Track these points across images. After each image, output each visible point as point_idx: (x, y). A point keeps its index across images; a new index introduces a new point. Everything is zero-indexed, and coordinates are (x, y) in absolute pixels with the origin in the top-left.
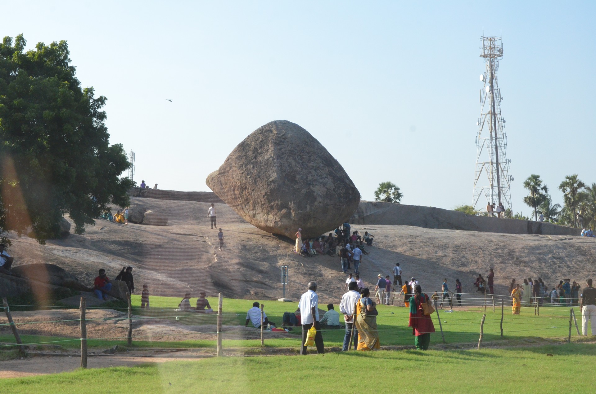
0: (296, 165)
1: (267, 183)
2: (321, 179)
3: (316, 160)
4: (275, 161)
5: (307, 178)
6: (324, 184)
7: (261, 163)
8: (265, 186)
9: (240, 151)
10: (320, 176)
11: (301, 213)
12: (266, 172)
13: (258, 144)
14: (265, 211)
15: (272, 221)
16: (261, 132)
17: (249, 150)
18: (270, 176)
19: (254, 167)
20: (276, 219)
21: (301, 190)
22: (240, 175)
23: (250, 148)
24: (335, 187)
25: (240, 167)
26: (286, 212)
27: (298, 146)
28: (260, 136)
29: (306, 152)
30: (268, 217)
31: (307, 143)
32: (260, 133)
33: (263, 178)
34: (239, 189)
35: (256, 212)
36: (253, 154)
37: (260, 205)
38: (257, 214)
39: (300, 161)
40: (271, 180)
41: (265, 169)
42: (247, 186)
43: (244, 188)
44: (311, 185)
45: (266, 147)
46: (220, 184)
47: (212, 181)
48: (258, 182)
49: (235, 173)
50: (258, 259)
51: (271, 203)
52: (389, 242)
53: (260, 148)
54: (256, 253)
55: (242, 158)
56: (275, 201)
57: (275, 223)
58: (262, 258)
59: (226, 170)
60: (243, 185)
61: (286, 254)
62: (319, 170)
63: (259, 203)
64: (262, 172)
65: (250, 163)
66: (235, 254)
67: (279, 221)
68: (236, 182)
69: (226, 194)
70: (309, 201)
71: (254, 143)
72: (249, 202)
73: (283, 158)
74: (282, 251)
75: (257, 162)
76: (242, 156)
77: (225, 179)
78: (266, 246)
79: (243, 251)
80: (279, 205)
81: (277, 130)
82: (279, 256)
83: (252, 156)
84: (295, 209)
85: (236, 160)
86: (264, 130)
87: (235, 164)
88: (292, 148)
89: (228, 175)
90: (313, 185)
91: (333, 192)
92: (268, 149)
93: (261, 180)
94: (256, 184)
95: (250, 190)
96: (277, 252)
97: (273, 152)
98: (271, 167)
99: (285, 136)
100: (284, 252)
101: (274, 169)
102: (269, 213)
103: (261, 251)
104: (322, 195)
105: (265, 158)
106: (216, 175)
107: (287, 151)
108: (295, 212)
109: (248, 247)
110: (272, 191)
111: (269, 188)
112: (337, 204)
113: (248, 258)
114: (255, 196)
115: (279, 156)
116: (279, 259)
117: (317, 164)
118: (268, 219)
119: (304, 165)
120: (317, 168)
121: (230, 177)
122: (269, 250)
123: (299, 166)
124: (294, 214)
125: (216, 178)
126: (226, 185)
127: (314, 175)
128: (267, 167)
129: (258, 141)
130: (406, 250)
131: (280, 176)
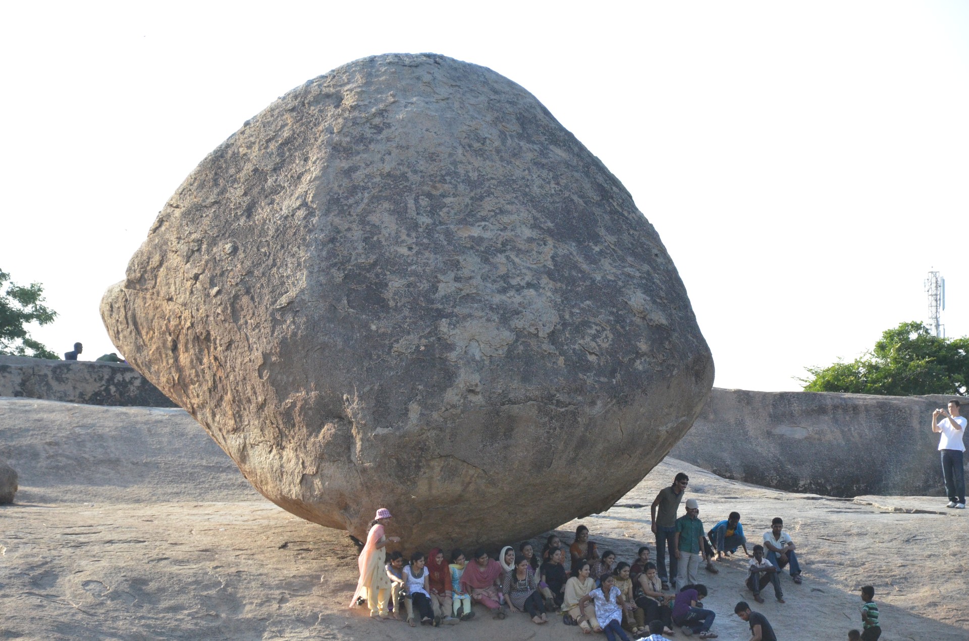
0: (397, 236)
1: (272, 314)
2: (504, 291)
3: (502, 212)
4: (315, 220)
5: (434, 288)
6: (506, 315)
7: (263, 232)
8: (266, 329)
9: (202, 186)
10: (505, 278)
11: (384, 439)
12: (275, 270)
13: (271, 155)
14: (270, 433)
15: (292, 473)
16: (296, 103)
17: (235, 181)
18: (283, 283)
19: (235, 250)
20: (304, 467)
21: (397, 341)
22: (189, 283)
23: (239, 171)
24: (565, 325)
25: (193, 252)
26: (335, 436)
27: (432, 157)
28: (289, 118)
29: (468, 181)
30: (281, 457)
31: (476, 145)
32: (293, 110)
33: (261, 296)
34: (190, 346)
35: (245, 438)
36: (245, 194)
37: (253, 407)
38: (249, 447)
39: (425, 220)
40: (284, 300)
41: (271, 258)
42: (212, 332)
43: (203, 341)
44: (444, 320)
45: (297, 166)
46: (132, 327)
47: (111, 315)
48: (242, 313)
49: (175, 277)
50: (161, 634)
51: (284, 399)
52: (900, 562)
53: (275, 170)
54: (175, 609)
55: (202, 216)
56: (298, 391)
57: (304, 482)
58: (179, 633)
59: (149, 268)
60: (199, 329)
61: (315, 613)
62: (508, 253)
63: (249, 401)
64: (261, 270)
65: (227, 235)
66: (55, 613)
67: (314, 475)
68: (180, 317)
69: (154, 368)
70: (420, 387)
71: (260, 150)
72: (221, 399)
73: (350, 206)
74: (311, 601)
75: (251, 229)
76: (205, 206)
77: (147, 305)
78: (254, 580)
79: (109, 602)
80: (310, 409)
81: (362, 92)
82: (274, 624)
83: (240, 203)
84: (363, 422)
85: (184, 223)
86: (310, 97)
87: (179, 238)
88: (401, 167)
89: (154, 287)
90: (455, 318)
91: (547, 347)
92: (302, 174)
93: (251, 305)
94: (236, 320)
95: (221, 345)
96: (280, 608)
97: (317, 182)
98: (295, 249)
99: (383, 116)
100: (314, 605)
101: (302, 254)
102: (284, 444)
103: (206, 601)
104: (485, 358)
105: (281, 209)
106: (122, 291)
107: (375, 180)
108: (365, 433)
109: (152, 586)
110: (286, 347)
111: (276, 334)
112: (561, 399)
113: (102, 633)
114: (237, 370)
115: (338, 199)
116: (266, 635)
117: (505, 228)
118: (282, 466)
119: (437, 235)
120: (499, 245)
121: (162, 294)
122: (250, 598)
123: (410, 241)
124: (362, 445)
125: (120, 303)
126: (151, 328)
127: (471, 278)
128: (279, 247)
129: (273, 142)
130: (944, 598)
131: (321, 285)
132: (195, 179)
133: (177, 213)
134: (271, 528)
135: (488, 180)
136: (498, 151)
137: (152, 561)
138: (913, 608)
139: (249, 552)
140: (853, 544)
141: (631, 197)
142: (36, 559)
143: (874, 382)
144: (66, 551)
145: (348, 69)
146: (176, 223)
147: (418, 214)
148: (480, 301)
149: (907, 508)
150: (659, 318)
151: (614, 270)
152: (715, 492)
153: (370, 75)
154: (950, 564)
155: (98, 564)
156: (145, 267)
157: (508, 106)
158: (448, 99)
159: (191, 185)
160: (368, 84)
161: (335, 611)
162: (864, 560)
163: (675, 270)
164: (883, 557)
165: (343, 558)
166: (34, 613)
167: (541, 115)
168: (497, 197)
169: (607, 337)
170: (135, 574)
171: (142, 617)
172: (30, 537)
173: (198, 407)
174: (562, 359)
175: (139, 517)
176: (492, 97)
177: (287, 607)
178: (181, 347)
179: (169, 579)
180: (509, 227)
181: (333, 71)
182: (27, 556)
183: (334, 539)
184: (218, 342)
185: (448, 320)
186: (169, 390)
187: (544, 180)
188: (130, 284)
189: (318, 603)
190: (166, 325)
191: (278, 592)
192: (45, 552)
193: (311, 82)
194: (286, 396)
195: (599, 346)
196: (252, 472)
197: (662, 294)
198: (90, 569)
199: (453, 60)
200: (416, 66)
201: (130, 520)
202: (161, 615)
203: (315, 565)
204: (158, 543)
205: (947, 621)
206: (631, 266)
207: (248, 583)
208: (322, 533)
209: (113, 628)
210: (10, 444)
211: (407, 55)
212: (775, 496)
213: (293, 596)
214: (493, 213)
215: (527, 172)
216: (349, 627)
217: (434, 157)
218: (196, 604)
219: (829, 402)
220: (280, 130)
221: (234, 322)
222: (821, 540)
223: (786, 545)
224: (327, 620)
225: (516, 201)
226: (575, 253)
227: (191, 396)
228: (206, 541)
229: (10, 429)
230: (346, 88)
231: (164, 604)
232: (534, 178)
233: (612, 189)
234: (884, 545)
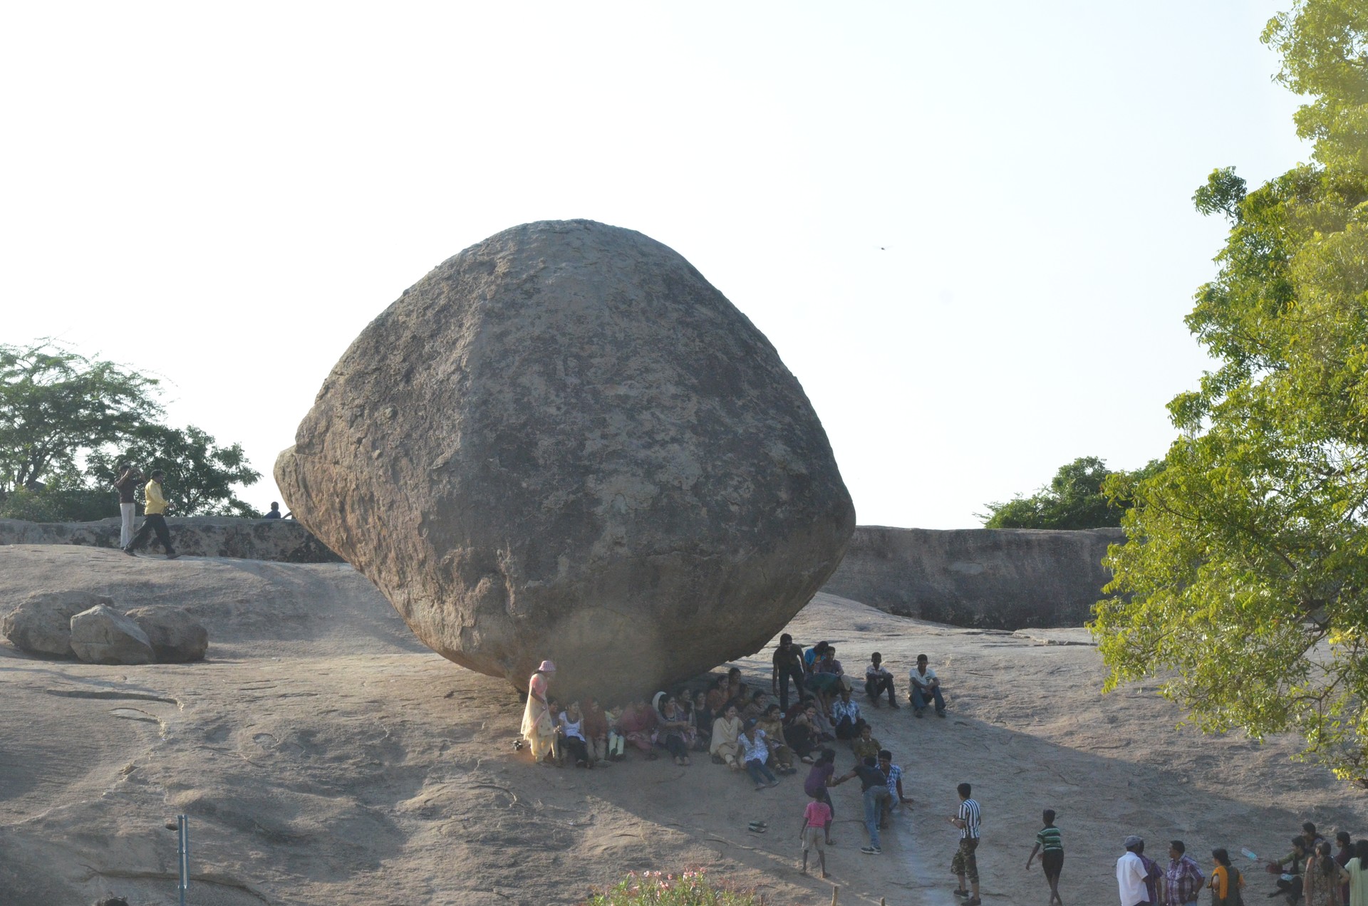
0: (547, 397)
1: (430, 475)
3: (647, 370)
4: (468, 384)
5: (582, 446)
6: (650, 469)
7: (421, 396)
8: (424, 489)
9: (364, 354)
11: (535, 591)
12: (431, 432)
13: (428, 323)
14: (431, 589)
15: (453, 626)
16: (452, 271)
17: (395, 348)
18: (439, 445)
19: (395, 414)
20: (463, 620)
21: (547, 498)
22: (353, 447)
23: (398, 338)
25: (356, 417)
26: (490, 590)
27: (580, 320)
28: (445, 287)
29: (615, 342)
30: (442, 611)
31: (623, 307)
32: (448, 279)
33: (419, 458)
34: (356, 506)
35: (409, 594)
36: (404, 360)
37: (415, 563)
38: (413, 602)
39: (573, 380)
40: (440, 461)
41: (428, 421)
42: (375, 494)
43: (367, 502)
44: (591, 476)
45: (452, 333)
46: (302, 490)
47: (284, 479)
48: (402, 474)
49: (341, 442)
50: (326, 783)
51: (443, 556)
52: (1042, 693)
53: (431, 337)
54: (340, 759)
55: (364, 383)
56: (455, 547)
57: (464, 634)
58: (343, 782)
59: (316, 433)
60: (363, 490)
61: (474, 759)
62: (652, 410)
63: (411, 558)
64: (419, 433)
65: (387, 400)
66: (226, 766)
67: (472, 627)
68: (346, 479)
69: (324, 528)
70: (569, 541)
71: (418, 318)
72: (386, 556)
73: (502, 369)
74: (472, 748)
75: (410, 394)
76: (367, 373)
77: (316, 468)
78: (417, 729)
79: (278, 754)
80: (466, 564)
81: (515, 259)
82: (435, 771)
83: (399, 369)
84: (516, 576)
85: (348, 389)
86: (465, 266)
87: (344, 404)
88: (550, 330)
89: (321, 452)
90: (601, 474)
91: (690, 499)
92: (457, 340)
93: (410, 466)
94: (396, 481)
95: (384, 505)
96: (441, 755)
97: (471, 347)
98: (450, 412)
99: (534, 282)
100: (474, 752)
101: (456, 416)
102: (444, 598)
103: (370, 750)
104: (630, 511)
105: (437, 374)
106: (292, 455)
107: (525, 344)
108: (517, 587)
109: (320, 737)
110: (443, 505)
111: (433, 494)
112: (704, 548)
113: (270, 784)
114: (399, 528)
115: (490, 363)
116: (427, 781)
117: (651, 386)
118: (443, 619)
119: (584, 395)
120: (645, 403)
121: (329, 458)
122: (413, 746)
123: (558, 401)
124: (515, 598)
125: (292, 468)
126: (320, 491)
127: (616, 435)
128: (435, 411)
129: (430, 310)
130: (1081, 727)
131: (474, 446)
132: (358, 347)
133: (342, 380)
134: (440, 678)
135: (634, 340)
136: (644, 312)
137: (322, 713)
138: (1050, 737)
139: (415, 702)
140: (999, 677)
141: (776, 351)
142: (211, 714)
143: (1050, 517)
144: (240, 706)
145: (502, 238)
146: (341, 390)
147: (566, 375)
148: (626, 457)
149: (1060, 640)
150: (800, 468)
151: (756, 423)
152: (880, 630)
153: (522, 242)
154: (1091, 693)
155: (269, 718)
156: (313, 433)
157: (655, 268)
158: (596, 263)
159: (354, 353)
160: (520, 251)
161: (494, 757)
162: (1008, 693)
163: (817, 422)
164: (1026, 689)
165: (505, 705)
166: (205, 767)
167: (687, 276)
168: (643, 357)
169: (748, 488)
170: (304, 726)
171: (309, 768)
172: (208, 693)
173: (366, 564)
174: (704, 510)
175: (316, 670)
176: (640, 260)
177: (447, 754)
178: (348, 508)
179: (336, 730)
180: (654, 385)
181: (487, 240)
182: (202, 712)
183: (497, 687)
184: (381, 502)
185: (595, 476)
186: (339, 549)
187: (688, 338)
188: (300, 448)
189: (478, 750)
190: (334, 487)
191: (440, 740)
192: (220, 707)
193: (466, 251)
194: (444, 552)
195: (741, 496)
196: (417, 626)
197: (803, 444)
198: (262, 722)
199: (603, 225)
200: (567, 233)
201: (307, 674)
202: (327, 765)
203: (477, 713)
204: (329, 696)
205: (1082, 749)
206: (773, 418)
207: (412, 732)
208: (488, 682)
209: (281, 779)
210: (203, 602)
211: (559, 222)
212: (937, 632)
213: (453, 743)
214: (638, 372)
215: (672, 331)
216: (506, 772)
217: (582, 320)
218: (361, 754)
219: (1003, 538)
220: (437, 297)
221: (395, 483)
222: (969, 675)
223: (931, 681)
224: (485, 766)
225: (661, 360)
226: (718, 408)
227: (359, 554)
228: (376, 692)
229: (203, 589)
230: (499, 256)
231: (329, 755)
232: (679, 336)
233: (756, 344)
234: (1029, 677)
